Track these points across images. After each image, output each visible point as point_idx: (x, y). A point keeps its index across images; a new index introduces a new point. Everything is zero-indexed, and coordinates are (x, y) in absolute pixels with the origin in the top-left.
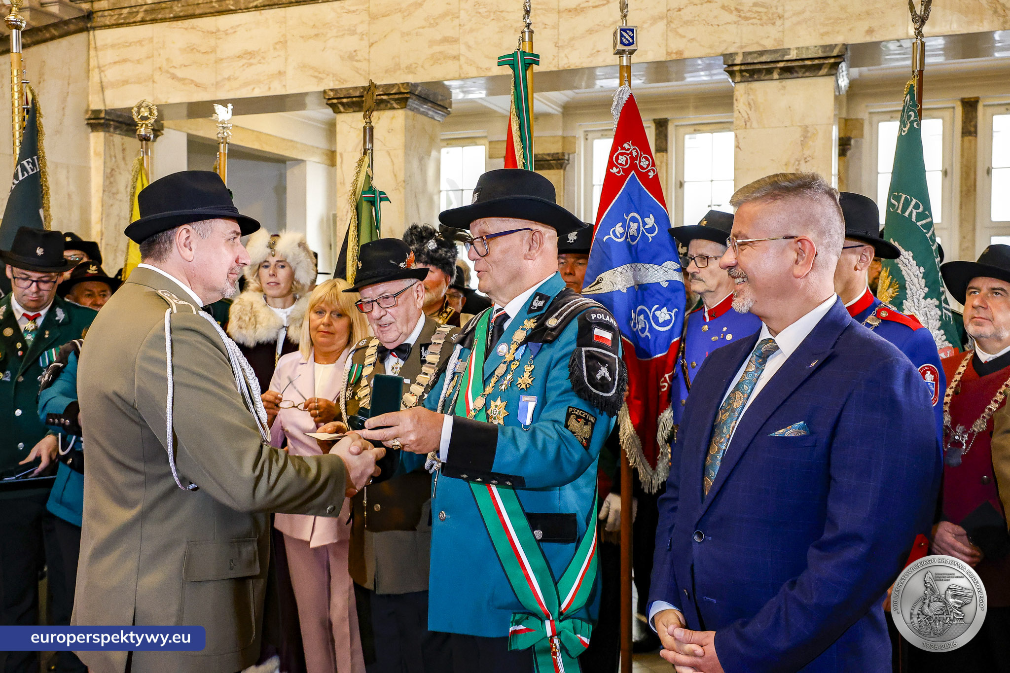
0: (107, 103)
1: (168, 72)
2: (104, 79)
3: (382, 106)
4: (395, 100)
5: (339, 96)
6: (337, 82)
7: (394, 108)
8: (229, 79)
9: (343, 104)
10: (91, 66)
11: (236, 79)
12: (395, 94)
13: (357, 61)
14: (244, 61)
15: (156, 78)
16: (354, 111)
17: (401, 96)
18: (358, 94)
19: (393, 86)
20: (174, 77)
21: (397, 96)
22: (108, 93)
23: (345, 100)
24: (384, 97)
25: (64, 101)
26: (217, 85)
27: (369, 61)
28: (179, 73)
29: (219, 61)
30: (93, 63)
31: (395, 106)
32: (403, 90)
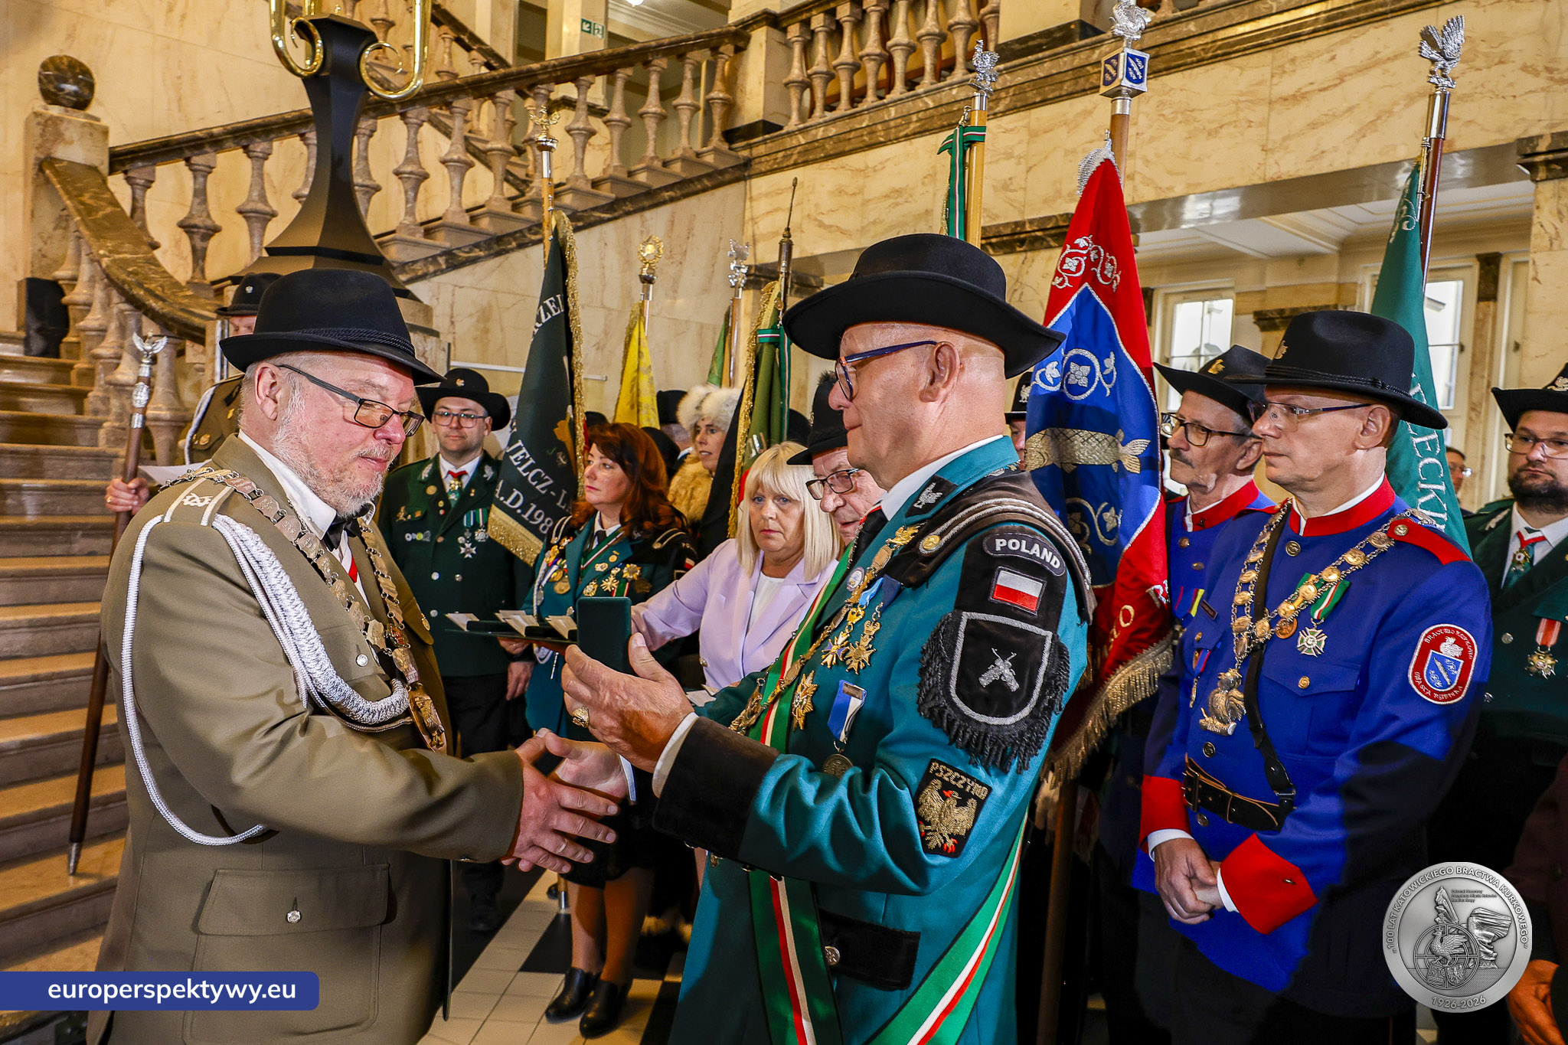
0: (759, 257)
1: (816, 219)
2: (757, 232)
3: (1037, 245)
4: (1052, 236)
5: (988, 235)
6: (987, 219)
7: (1051, 247)
8: (874, 223)
9: (991, 244)
10: (746, 218)
11: (881, 222)
12: (1052, 228)
13: (1012, 191)
14: (892, 201)
15: (804, 226)
16: (1005, 253)
17: (1058, 231)
18: (1008, 231)
19: (1050, 218)
20: (821, 225)
21: (1053, 232)
22: (760, 246)
23: (994, 240)
24: (1039, 234)
25: (714, 257)
26: (863, 231)
27: (1025, 189)
28: (827, 221)
29: (865, 203)
30: (748, 215)
31: (1052, 244)
32: (1061, 223)
